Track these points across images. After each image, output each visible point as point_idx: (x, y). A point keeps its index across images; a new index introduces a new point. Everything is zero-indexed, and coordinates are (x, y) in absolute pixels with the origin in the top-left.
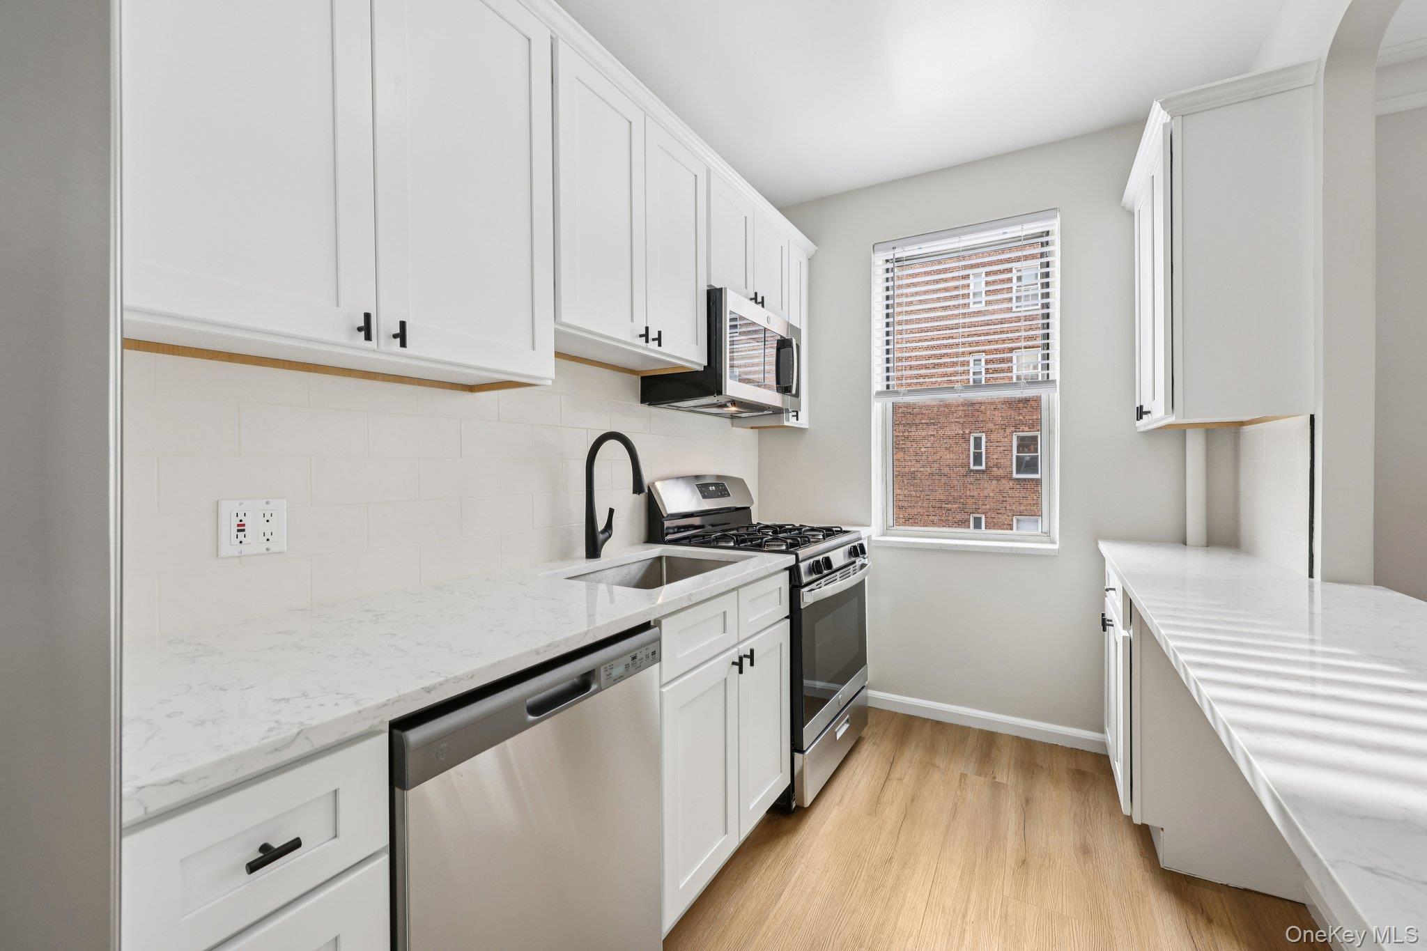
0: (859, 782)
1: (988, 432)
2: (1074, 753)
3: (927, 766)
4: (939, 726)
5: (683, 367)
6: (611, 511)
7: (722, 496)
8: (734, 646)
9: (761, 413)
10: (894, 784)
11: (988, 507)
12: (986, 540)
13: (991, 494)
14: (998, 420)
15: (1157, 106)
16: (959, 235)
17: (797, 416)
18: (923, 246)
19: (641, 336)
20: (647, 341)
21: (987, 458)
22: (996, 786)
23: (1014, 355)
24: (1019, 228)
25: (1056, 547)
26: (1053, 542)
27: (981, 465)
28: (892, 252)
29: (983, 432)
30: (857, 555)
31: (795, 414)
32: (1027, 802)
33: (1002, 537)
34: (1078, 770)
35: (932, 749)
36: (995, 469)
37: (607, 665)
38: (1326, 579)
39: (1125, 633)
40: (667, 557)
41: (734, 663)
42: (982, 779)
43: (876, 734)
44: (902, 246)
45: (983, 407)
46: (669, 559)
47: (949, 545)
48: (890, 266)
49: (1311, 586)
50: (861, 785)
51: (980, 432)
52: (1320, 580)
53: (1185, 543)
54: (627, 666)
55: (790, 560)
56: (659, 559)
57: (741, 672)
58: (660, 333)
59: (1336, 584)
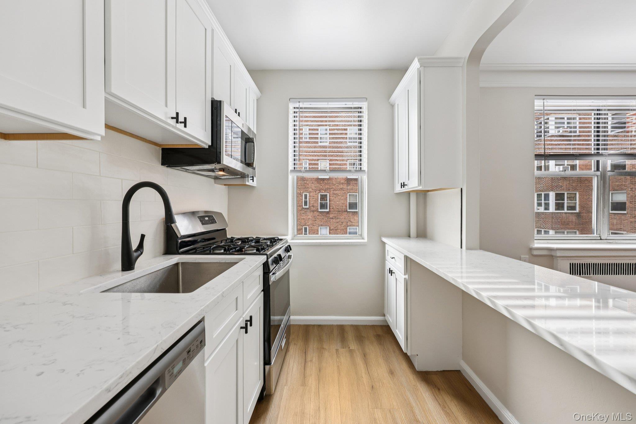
0: (293, 368)
1: (310, 192)
2: (373, 327)
3: (321, 350)
4: (320, 327)
5: (197, 145)
6: (143, 236)
7: (212, 223)
8: (241, 317)
9: (234, 177)
10: (309, 364)
11: (309, 223)
12: (337, 239)
13: (311, 218)
14: (314, 188)
15: (416, 60)
16: (328, 102)
17: (253, 180)
18: (312, 103)
19: (172, 118)
20: (177, 122)
21: (309, 203)
22: (351, 351)
23: (319, 162)
24: (351, 103)
25: (366, 240)
26: (363, 239)
27: (307, 205)
28: (298, 104)
29: (308, 192)
30: (289, 251)
31: (252, 178)
32: (365, 355)
33: (343, 238)
34: (377, 335)
35: (320, 340)
36: (312, 207)
37: (170, 368)
38: (467, 249)
39: (404, 277)
40: (182, 263)
41: (242, 328)
42: (344, 350)
43: (294, 338)
44: (303, 102)
45: (308, 182)
46: (183, 263)
47: (324, 243)
48: (296, 110)
49: (461, 251)
50: (294, 370)
51: (307, 192)
52: (465, 249)
53: (409, 236)
54: (184, 361)
55: (263, 258)
56: (177, 264)
57: (246, 332)
58: (185, 119)
59: (470, 250)
